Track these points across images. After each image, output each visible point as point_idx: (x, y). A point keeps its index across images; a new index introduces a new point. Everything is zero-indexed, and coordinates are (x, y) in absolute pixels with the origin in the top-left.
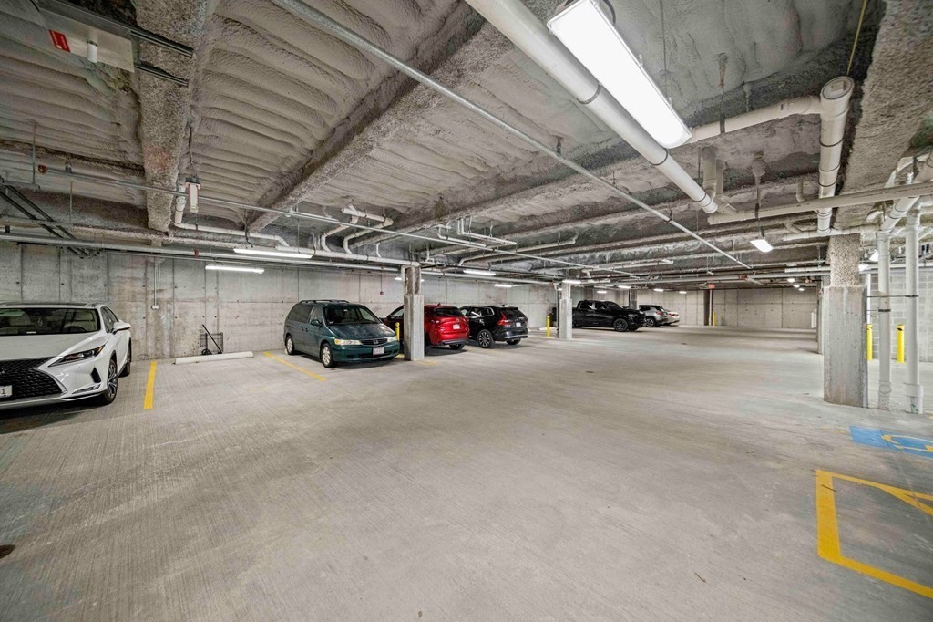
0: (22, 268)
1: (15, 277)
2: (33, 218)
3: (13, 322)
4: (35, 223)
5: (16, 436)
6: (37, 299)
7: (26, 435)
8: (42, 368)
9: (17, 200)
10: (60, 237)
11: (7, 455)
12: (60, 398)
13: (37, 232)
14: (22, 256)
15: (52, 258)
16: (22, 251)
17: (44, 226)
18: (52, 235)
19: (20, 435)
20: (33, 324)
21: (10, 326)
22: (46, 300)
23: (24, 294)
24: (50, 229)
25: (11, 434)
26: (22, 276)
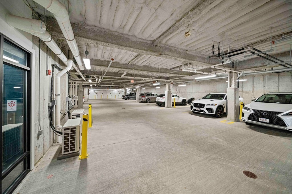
0: (279, 82)
1: (276, 84)
2: (276, 63)
3: (273, 99)
4: (277, 64)
5: (270, 136)
6: (283, 91)
7: (273, 137)
8: (279, 115)
9: (272, 59)
10: (288, 68)
11: (265, 142)
12: (286, 128)
13: (280, 68)
14: (279, 78)
15: (289, 77)
16: (279, 76)
17: (281, 65)
18: (286, 68)
19: (271, 137)
20: (279, 99)
21: (272, 100)
22: (287, 92)
23: (279, 90)
24: (284, 66)
25: (269, 135)
26: (279, 84)
